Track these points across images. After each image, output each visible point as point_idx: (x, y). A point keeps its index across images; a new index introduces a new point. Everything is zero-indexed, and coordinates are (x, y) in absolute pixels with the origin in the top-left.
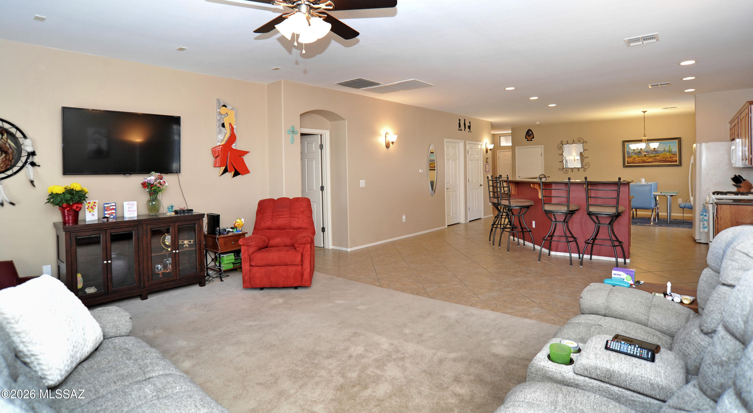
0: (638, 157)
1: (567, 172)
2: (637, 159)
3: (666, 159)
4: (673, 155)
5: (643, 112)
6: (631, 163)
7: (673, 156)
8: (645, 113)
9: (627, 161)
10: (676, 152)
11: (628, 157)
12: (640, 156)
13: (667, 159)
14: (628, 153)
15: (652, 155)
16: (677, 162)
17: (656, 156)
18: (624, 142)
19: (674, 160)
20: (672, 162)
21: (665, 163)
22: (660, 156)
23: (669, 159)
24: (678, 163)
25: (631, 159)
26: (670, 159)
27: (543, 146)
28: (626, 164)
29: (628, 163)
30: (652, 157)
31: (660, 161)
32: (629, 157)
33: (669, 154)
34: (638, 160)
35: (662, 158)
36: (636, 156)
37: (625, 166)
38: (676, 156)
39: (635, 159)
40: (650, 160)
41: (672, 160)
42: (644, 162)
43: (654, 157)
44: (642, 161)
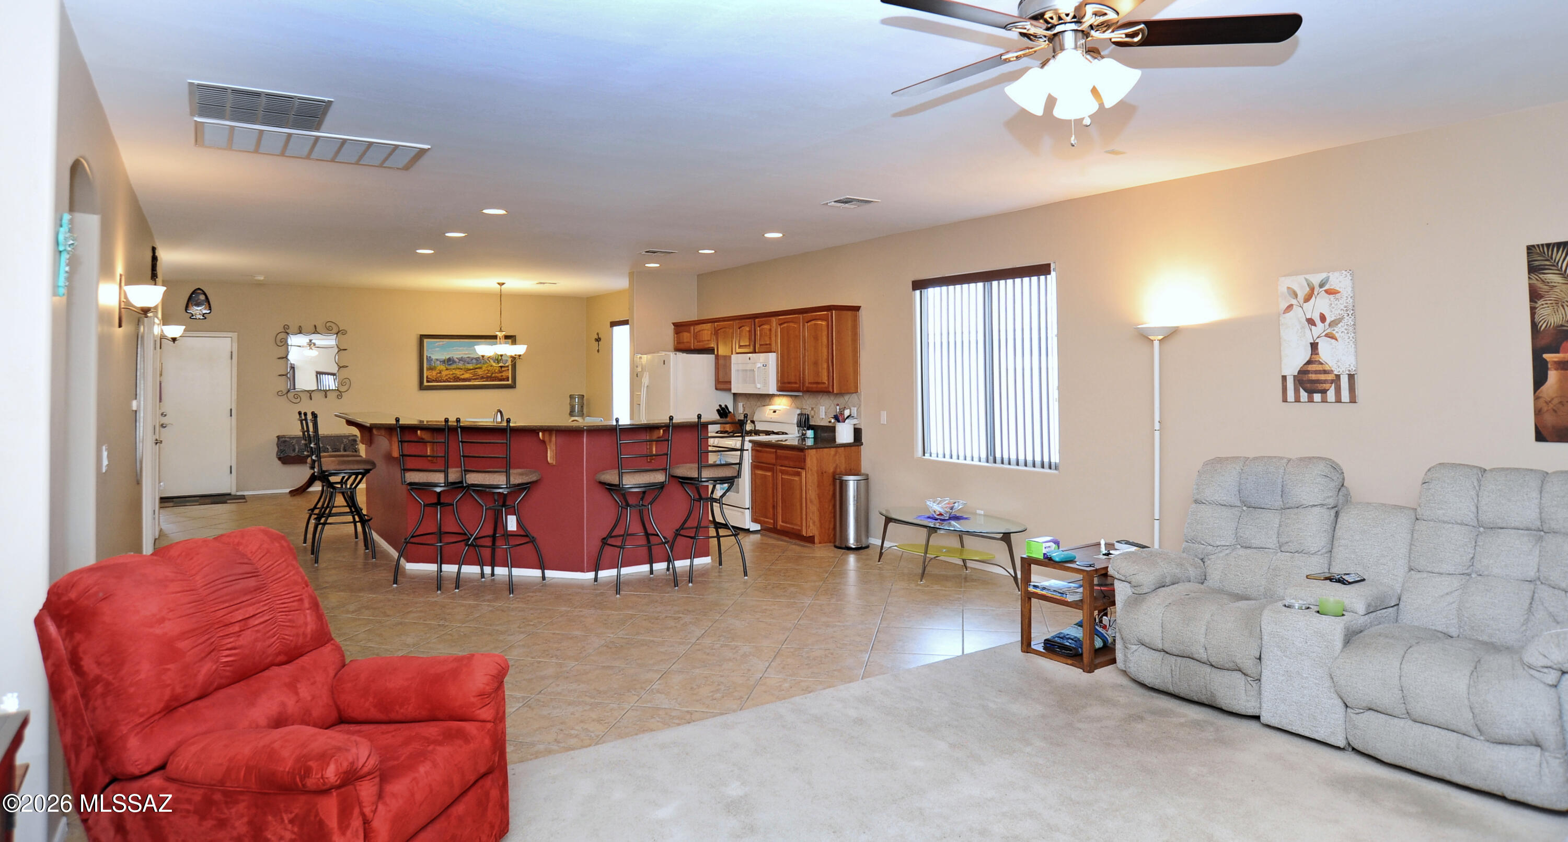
0: (447, 369)
1: (299, 399)
2: (444, 373)
3: (492, 373)
4: (504, 367)
5: (499, 284)
6: (433, 381)
7: (503, 369)
8: (503, 286)
9: (427, 377)
10: (508, 364)
11: (428, 369)
12: (449, 367)
13: (493, 375)
14: (429, 359)
15: (470, 366)
16: (508, 381)
17: (476, 368)
18: (422, 337)
19: (504, 377)
20: (501, 380)
21: (490, 381)
22: (484, 368)
23: (497, 375)
24: (510, 382)
25: (434, 373)
26: (499, 375)
27: (235, 335)
28: (425, 384)
29: (428, 381)
30: (471, 370)
31: (482, 378)
32: (431, 369)
33: (497, 365)
34: (446, 375)
35: (487, 372)
36: (443, 367)
37: (422, 387)
38: (508, 370)
39: (440, 373)
40: (467, 376)
41: (502, 376)
42: (457, 379)
43: (472, 369)
44: (454, 377)
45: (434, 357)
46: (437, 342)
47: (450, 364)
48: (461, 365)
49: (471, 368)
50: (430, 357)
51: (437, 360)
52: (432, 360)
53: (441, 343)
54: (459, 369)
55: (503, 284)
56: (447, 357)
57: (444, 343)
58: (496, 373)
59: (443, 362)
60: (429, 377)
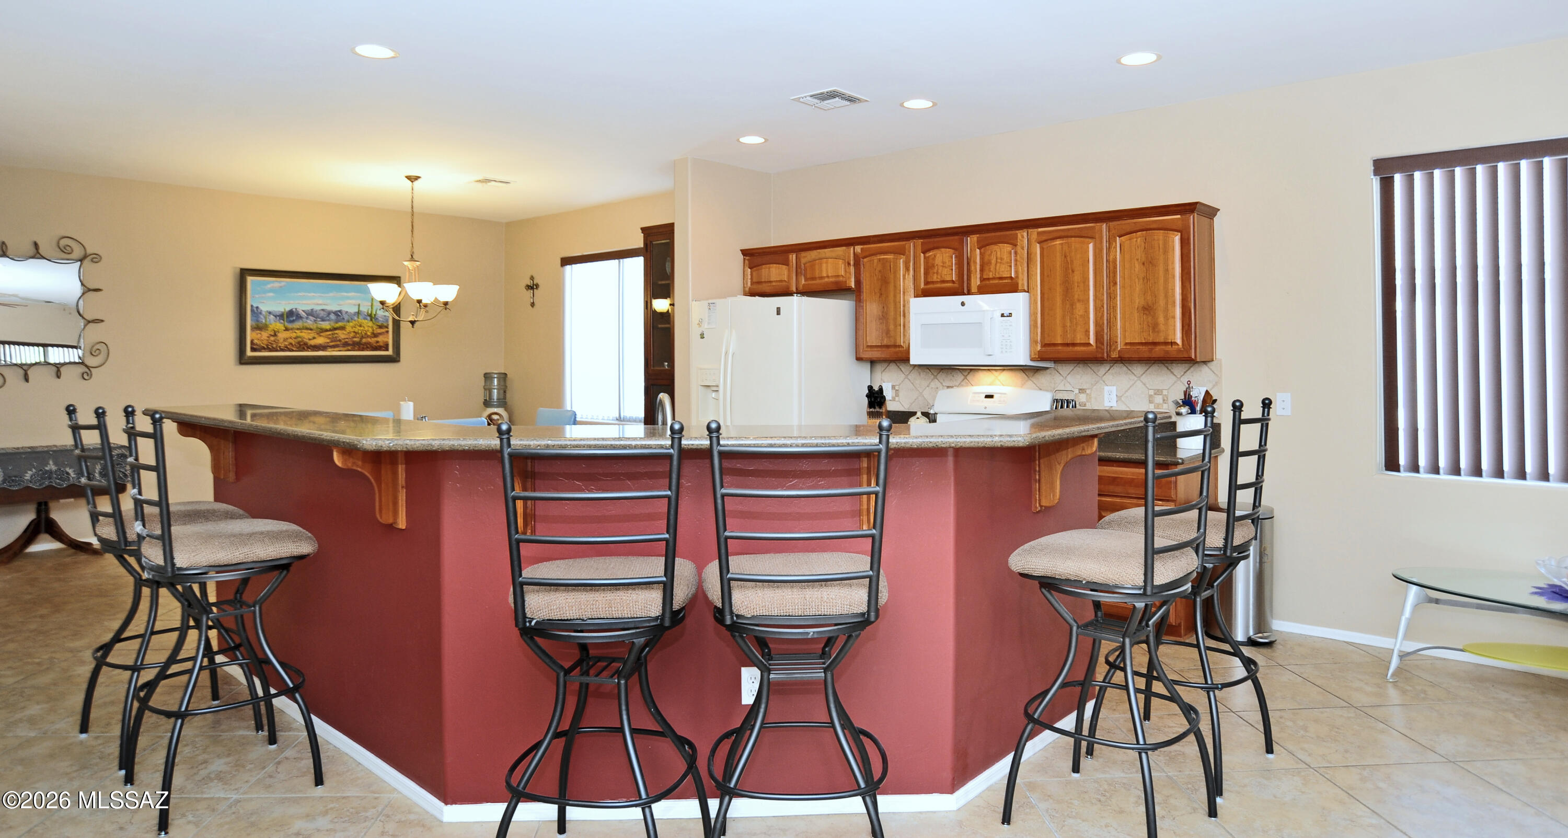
0: (287, 329)
1: (1, 381)
2: (282, 335)
3: (362, 337)
4: (380, 327)
5: (409, 178)
6: (262, 349)
7: (379, 331)
8: (416, 183)
9: (252, 342)
10: (387, 321)
11: (253, 329)
12: (290, 326)
13: (364, 340)
14: (256, 312)
15: (326, 325)
16: (387, 349)
17: (335, 329)
18: (244, 273)
19: (381, 344)
20: (376, 349)
21: (359, 350)
22: (349, 329)
23: (369, 340)
24: (390, 352)
25: (265, 335)
26: (373, 340)
28: (249, 353)
29: (253, 350)
30: (327, 331)
31: (346, 344)
32: (258, 328)
33: (370, 324)
34: (285, 340)
35: (353, 334)
36: (279, 326)
37: (243, 360)
38: (387, 332)
39: (275, 335)
40: (320, 341)
41: (377, 342)
42: (303, 346)
43: (330, 330)
44: (299, 343)
45: (264, 308)
46: (269, 283)
47: (293, 321)
48: (310, 322)
49: (328, 327)
50: (257, 308)
51: (270, 313)
52: (261, 313)
53: (276, 285)
54: (307, 329)
55: (417, 178)
56: (288, 309)
57: (283, 284)
58: (368, 336)
59: (281, 316)
60: (256, 341)
